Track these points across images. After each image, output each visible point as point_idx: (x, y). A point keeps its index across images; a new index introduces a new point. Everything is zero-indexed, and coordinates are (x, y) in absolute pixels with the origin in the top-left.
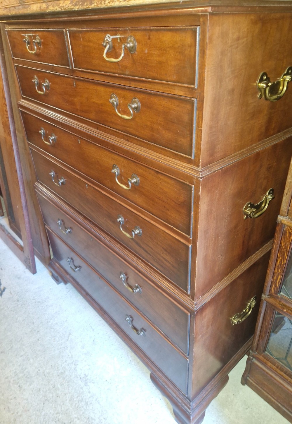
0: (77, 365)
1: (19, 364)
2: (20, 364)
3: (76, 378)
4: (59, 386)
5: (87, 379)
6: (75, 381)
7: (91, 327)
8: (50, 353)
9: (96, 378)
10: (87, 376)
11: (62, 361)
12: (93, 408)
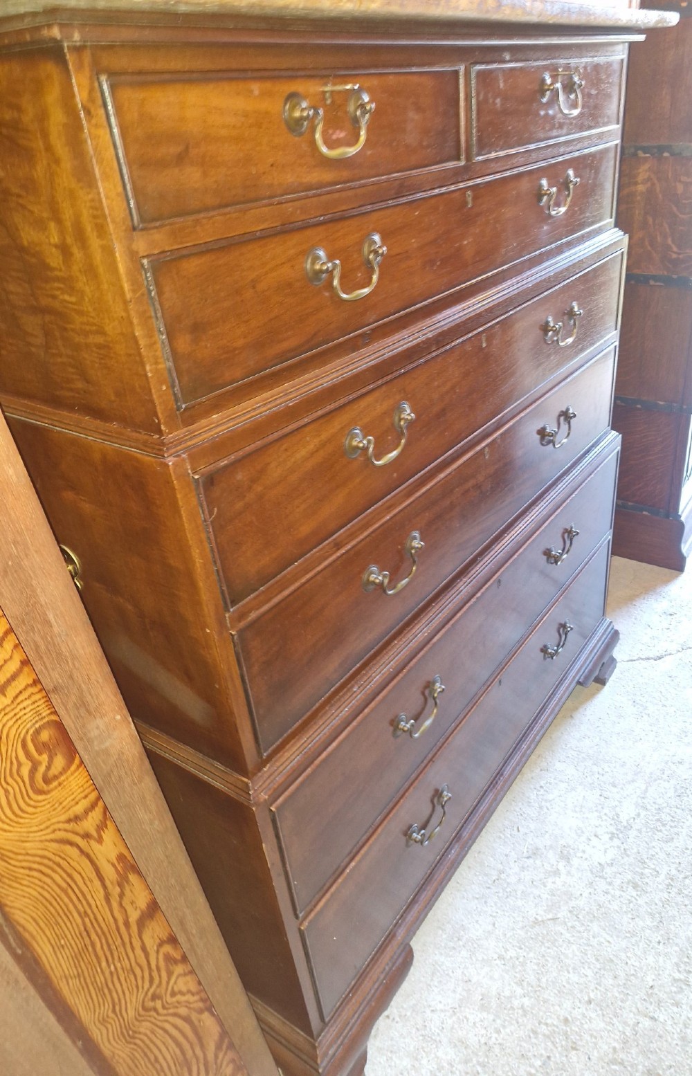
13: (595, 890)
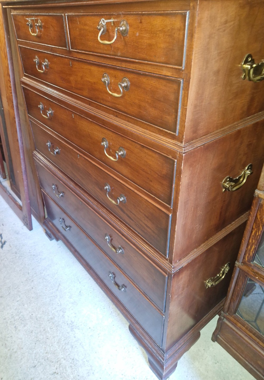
0: (65, 312)
1: (15, 308)
2: (17, 308)
3: (63, 324)
4: (49, 329)
5: (74, 325)
6: (63, 326)
7: (78, 280)
8: (42, 301)
9: (81, 325)
10: (73, 323)
11: (52, 308)
12: (77, 351)
13: (58, 306)
